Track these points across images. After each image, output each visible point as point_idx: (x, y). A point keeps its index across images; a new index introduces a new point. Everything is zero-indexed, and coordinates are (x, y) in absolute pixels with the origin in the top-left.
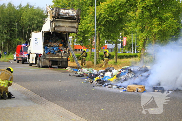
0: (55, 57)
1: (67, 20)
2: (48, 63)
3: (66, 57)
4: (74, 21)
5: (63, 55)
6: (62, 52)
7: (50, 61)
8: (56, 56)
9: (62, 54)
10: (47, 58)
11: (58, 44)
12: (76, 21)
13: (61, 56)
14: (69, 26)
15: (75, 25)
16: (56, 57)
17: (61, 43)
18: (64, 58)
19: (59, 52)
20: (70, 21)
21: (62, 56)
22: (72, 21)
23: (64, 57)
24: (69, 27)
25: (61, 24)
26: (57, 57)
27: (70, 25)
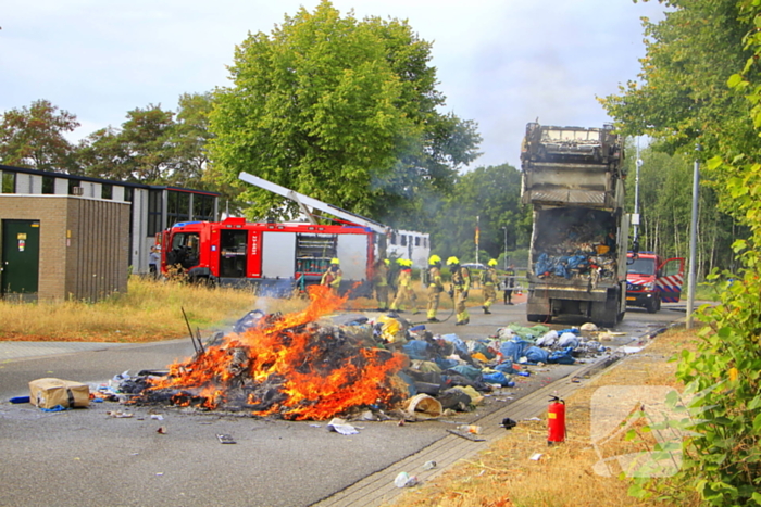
0: (565, 286)
1: (572, 166)
2: (544, 307)
3: (603, 288)
4: (596, 166)
5: (593, 283)
6: (593, 272)
7: (551, 300)
8: (571, 286)
9: (591, 280)
10: (538, 290)
11: (594, 246)
12: (604, 166)
13: (587, 284)
14: (581, 183)
15: (604, 180)
16: (569, 289)
17: (606, 245)
18: (597, 291)
19: (584, 271)
20: (583, 166)
21: (590, 286)
22: (590, 166)
23: (597, 288)
24: (582, 186)
25: (554, 179)
26: (573, 289)
27: (585, 180)
